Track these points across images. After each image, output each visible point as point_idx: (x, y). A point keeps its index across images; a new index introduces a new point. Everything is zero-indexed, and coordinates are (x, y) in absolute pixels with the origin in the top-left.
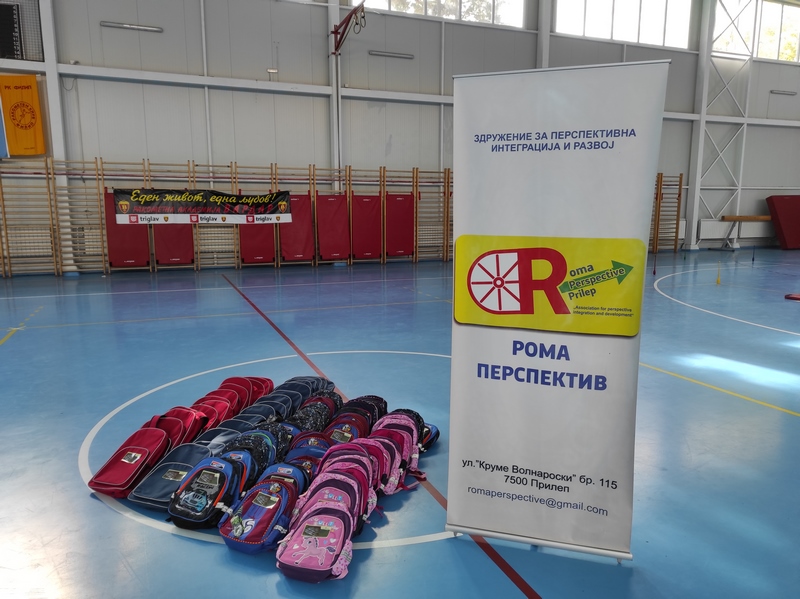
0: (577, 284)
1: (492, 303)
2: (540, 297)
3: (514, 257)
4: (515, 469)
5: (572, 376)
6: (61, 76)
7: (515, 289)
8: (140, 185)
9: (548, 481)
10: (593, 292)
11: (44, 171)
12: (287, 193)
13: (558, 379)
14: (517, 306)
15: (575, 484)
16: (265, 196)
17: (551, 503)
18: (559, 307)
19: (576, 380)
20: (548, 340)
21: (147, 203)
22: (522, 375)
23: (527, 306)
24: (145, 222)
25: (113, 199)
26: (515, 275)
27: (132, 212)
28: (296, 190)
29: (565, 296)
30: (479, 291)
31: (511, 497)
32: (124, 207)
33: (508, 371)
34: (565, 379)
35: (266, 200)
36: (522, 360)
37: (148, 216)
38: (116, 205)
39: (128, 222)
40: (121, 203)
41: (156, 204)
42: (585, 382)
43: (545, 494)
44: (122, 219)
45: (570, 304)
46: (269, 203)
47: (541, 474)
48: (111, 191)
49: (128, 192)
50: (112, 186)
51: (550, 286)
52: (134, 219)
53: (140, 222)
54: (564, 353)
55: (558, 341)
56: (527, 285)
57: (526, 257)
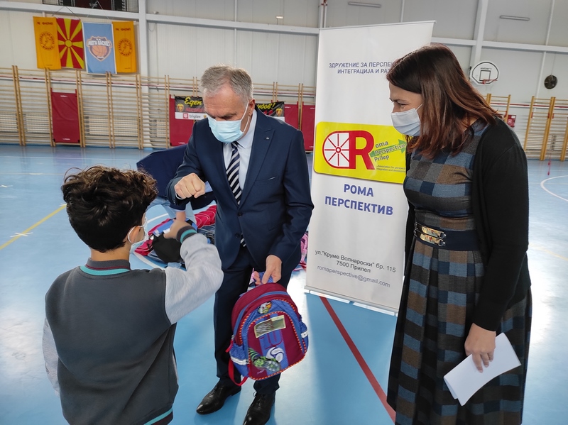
0: (379, 152)
1: (334, 162)
2: (359, 159)
3: (347, 136)
4: (343, 257)
5: (374, 206)
6: (148, 21)
7: (347, 154)
8: (191, 94)
9: (359, 266)
10: (387, 157)
11: (135, 83)
12: (283, 103)
13: (367, 207)
14: (347, 164)
15: (373, 268)
16: (268, 105)
17: (361, 278)
18: (369, 165)
19: (377, 208)
20: (362, 185)
21: (194, 106)
22: (349, 204)
23: (352, 165)
24: (192, 118)
25: (174, 102)
26: (347, 146)
27: (185, 111)
28: (289, 101)
29: (372, 159)
30: (328, 154)
31: (340, 273)
32: (181, 108)
33: (341, 201)
34: (371, 207)
35: (269, 107)
36: (348, 195)
37: (195, 114)
38: (176, 106)
39: (182, 118)
40: (179, 105)
41: (199, 107)
42: (381, 210)
43: (358, 273)
44: (179, 116)
45: (375, 163)
46: (271, 109)
47: (356, 261)
48: (173, 97)
49: (183, 99)
50: (175, 94)
51: (365, 153)
52: (186, 116)
53: (189, 118)
54: (370, 192)
55: (367, 185)
56: (353, 152)
57: (354, 135)
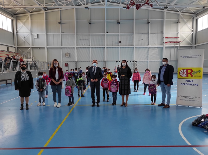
0: (194, 73)
3: (186, 70)
4: (186, 96)
7: (186, 74)
10: (196, 74)
14: (186, 76)
15: (194, 98)
18: (192, 76)
19: (194, 85)
20: (190, 80)
26: (186, 72)
29: (193, 74)
30: (181, 74)
31: (185, 100)
33: (185, 84)
34: (193, 85)
36: (187, 82)
43: (190, 99)
45: (193, 75)
54: (193, 81)
56: (187, 73)
57: (187, 70)
